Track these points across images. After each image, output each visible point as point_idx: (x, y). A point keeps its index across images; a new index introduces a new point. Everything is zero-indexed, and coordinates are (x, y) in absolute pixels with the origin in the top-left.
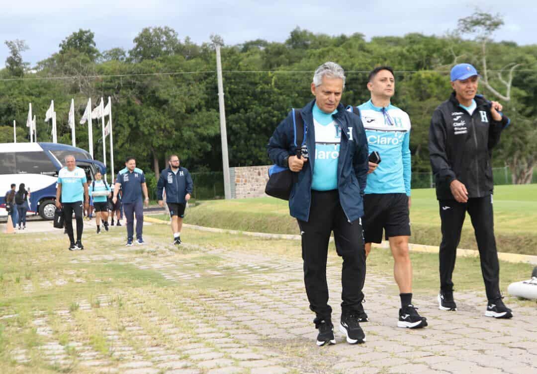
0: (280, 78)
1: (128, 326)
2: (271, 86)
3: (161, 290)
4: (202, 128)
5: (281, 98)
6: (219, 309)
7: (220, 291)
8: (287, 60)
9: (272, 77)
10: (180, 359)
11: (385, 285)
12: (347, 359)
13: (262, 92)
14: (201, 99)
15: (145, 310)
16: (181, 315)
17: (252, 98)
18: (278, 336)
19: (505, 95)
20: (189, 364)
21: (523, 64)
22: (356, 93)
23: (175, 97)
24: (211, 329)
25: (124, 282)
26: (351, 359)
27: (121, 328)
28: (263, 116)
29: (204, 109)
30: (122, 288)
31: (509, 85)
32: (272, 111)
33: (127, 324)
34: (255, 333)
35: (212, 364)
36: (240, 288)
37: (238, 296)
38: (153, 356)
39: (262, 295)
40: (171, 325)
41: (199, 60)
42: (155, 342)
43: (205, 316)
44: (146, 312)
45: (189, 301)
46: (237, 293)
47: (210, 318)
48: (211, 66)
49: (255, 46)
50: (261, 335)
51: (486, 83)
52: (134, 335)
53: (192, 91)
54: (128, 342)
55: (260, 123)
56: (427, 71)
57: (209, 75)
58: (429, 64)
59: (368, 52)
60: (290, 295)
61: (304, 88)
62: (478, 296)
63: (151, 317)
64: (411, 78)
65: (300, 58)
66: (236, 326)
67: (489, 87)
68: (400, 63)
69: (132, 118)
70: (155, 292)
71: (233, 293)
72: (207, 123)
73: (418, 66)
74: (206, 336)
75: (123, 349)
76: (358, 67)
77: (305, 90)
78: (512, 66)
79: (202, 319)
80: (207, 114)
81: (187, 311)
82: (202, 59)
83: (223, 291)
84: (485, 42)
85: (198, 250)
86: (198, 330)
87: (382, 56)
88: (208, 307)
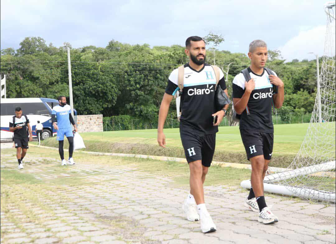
0: (103, 66)
1: (12, 209)
2: (98, 71)
3: (32, 186)
5: (103, 77)
6: (69, 197)
8: (107, 58)
9: (99, 66)
10: (45, 231)
11: (168, 182)
12: (151, 229)
13: (93, 74)
14: (58, 77)
15: (23, 199)
16: (45, 202)
17: (87, 77)
18: (107, 215)
20: (51, 234)
21: (235, 62)
22: (145, 76)
23: (43, 75)
24: (65, 211)
25: (10, 181)
26: (154, 229)
27: (7, 210)
28: (93, 87)
29: (60, 83)
30: (9, 185)
31: (227, 73)
32: (98, 84)
33: (11, 208)
34: (93, 213)
35: (66, 234)
36: (81, 185)
37: (80, 189)
38: (27, 229)
39: (95, 189)
40: (39, 208)
41: (58, 56)
42: (28, 220)
43: (61, 202)
44: (23, 200)
45: (50, 192)
46: (80, 187)
47: (64, 204)
48: (64, 58)
49: (89, 50)
50: (96, 214)
52: (15, 215)
53: (53, 73)
54: (11, 220)
55: (92, 91)
57: (62, 64)
59: (152, 54)
60: (113, 188)
61: (117, 73)
62: (223, 188)
63: (26, 203)
65: (114, 57)
66: (81, 209)
68: (169, 61)
69: (18, 87)
70: (29, 187)
71: (77, 188)
72: (61, 91)
74: (62, 215)
75: (7, 224)
76: (147, 62)
77: (117, 74)
78: (228, 64)
79: (59, 204)
80: (62, 85)
81: (50, 199)
82: (59, 56)
83: (71, 186)
84: (214, 50)
85: (56, 161)
86: (56, 212)
87: (160, 56)
88: (62, 196)
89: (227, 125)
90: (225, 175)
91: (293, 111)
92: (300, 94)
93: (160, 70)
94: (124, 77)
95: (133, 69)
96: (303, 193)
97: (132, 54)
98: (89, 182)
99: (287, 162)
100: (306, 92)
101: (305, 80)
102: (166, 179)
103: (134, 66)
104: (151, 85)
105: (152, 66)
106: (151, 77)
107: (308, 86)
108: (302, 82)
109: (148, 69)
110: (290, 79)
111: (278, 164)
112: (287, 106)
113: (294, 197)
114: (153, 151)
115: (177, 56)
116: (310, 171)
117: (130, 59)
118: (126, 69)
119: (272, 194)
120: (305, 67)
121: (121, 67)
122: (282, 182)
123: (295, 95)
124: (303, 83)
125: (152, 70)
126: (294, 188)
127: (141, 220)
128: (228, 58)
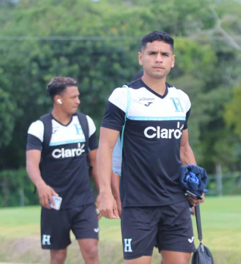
22: (82, 69)
58: (183, 29)
87: (118, 18)
93: (120, 54)
94: (30, 74)
95: (51, 52)
97: (49, 15)
103: (55, 43)
105: (99, 45)
106: (96, 70)
109: (91, 51)
115: (160, 17)
117: (44, 27)
125: (100, 54)
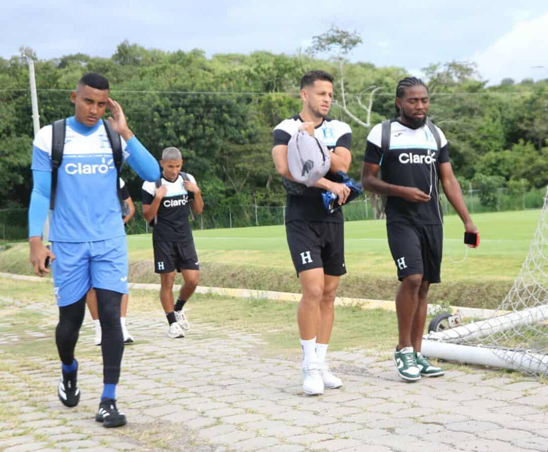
4: (12, 156)
6: (48, 384)
7: (47, 360)
8: (115, 79)
11: (253, 344)
14: (10, 122)
19: (365, 121)
21: (383, 87)
22: (197, 118)
24: (40, 415)
29: (13, 135)
31: (369, 110)
41: (7, 77)
43: (31, 396)
47: (38, 400)
48: (22, 82)
49: (76, 62)
51: (345, 107)
56: (278, 93)
57: (19, 94)
58: (281, 85)
59: (209, 71)
60: (138, 361)
62: (368, 355)
64: (260, 101)
65: (130, 76)
67: (348, 112)
68: (247, 84)
72: (18, 151)
73: (268, 87)
74: (35, 425)
76: (200, 87)
78: (371, 90)
79: (26, 400)
80: (18, 139)
81: (6, 390)
82: (10, 76)
83: (51, 360)
84: (342, 62)
85: (13, 304)
86: (23, 417)
87: (226, 75)
88: (33, 383)
89: (371, 217)
90: (370, 328)
91: (505, 186)
92: (518, 151)
93: (229, 106)
94: (152, 121)
95: (170, 103)
96: (526, 364)
97: (168, 71)
98: (88, 349)
99: (495, 297)
100: (530, 147)
101: (529, 122)
102: (250, 338)
103: (173, 97)
104: (212, 136)
105: (211, 97)
106: (209, 119)
107: (533, 134)
108: (522, 126)
109: (204, 103)
110: (498, 120)
111: (476, 300)
112: (492, 174)
113: (510, 371)
114: (221, 278)
115: (263, 75)
116: (540, 316)
117: (164, 82)
118: (156, 104)
119: (466, 364)
120: (528, 94)
121: (146, 99)
122: (485, 340)
123: (507, 152)
124: (525, 128)
125: (212, 106)
126: (510, 353)
127: (201, 428)
128: (370, 78)
